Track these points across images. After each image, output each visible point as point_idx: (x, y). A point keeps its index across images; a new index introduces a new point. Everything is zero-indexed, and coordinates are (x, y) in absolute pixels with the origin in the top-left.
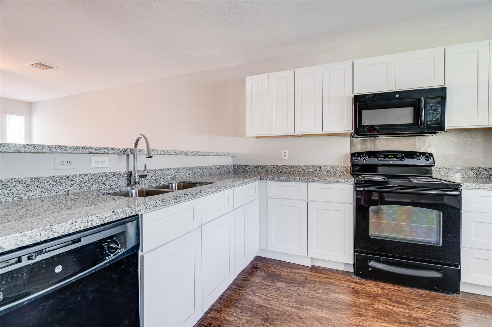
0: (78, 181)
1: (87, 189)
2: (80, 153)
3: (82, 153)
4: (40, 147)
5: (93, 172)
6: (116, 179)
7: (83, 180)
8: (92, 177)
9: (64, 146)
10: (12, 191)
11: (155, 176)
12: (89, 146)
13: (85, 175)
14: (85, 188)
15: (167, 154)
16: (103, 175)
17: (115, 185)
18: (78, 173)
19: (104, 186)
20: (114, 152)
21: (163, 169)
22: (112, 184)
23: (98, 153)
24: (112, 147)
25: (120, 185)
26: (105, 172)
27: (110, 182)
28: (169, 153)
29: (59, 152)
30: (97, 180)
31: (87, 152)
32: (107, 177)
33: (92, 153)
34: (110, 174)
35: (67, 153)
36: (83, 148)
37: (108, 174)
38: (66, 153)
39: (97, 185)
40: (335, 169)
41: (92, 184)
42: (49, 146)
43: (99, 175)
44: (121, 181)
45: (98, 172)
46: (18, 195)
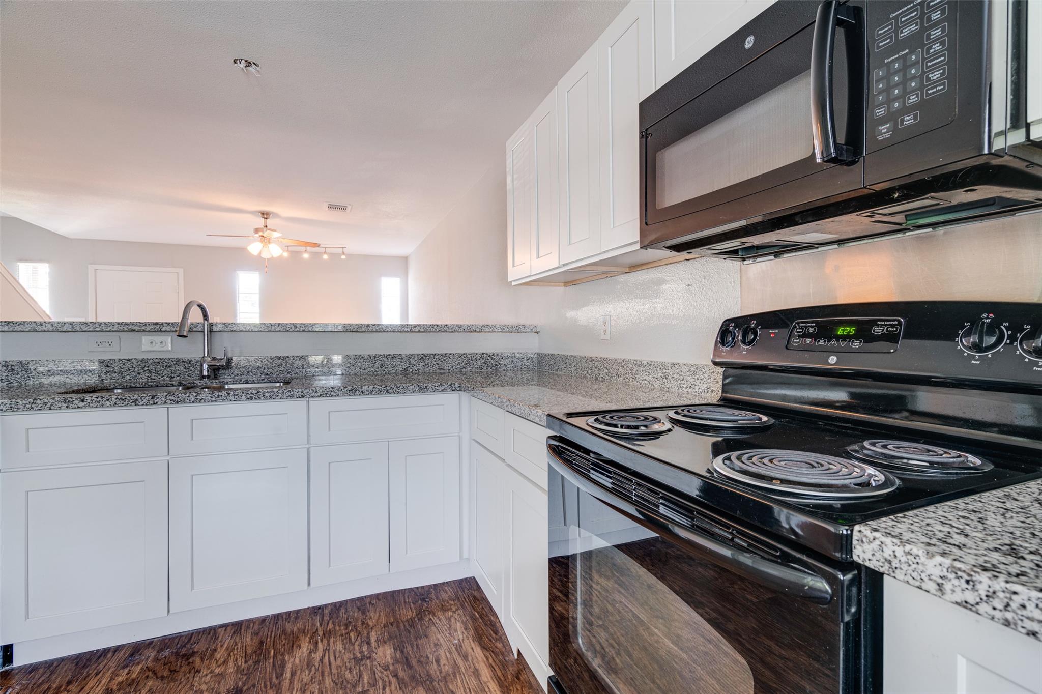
0: (116, 368)
1: (130, 379)
2: (115, 331)
3: (118, 331)
4: (60, 325)
5: (140, 357)
6: (182, 368)
7: (124, 366)
8: (139, 363)
9: (91, 323)
10: (33, 374)
11: (266, 369)
12: (128, 321)
13: (128, 360)
14: (128, 377)
15: (294, 331)
16: (157, 361)
17: (178, 378)
18: (116, 358)
19: (160, 377)
20: (172, 328)
21: (288, 357)
22: (173, 376)
23: (144, 331)
24: (168, 321)
25: (190, 378)
26: (161, 357)
27: (170, 373)
28: (297, 329)
29: (84, 330)
30: (146, 369)
31: (125, 329)
32: (165, 365)
33: (134, 330)
34: (170, 361)
35: (96, 331)
36: (118, 324)
37: (166, 360)
38: (94, 331)
39: (147, 375)
40: (696, 377)
41: (139, 374)
42: (71, 323)
43: (151, 361)
44: (191, 372)
45: (149, 357)
46: (39, 380)
